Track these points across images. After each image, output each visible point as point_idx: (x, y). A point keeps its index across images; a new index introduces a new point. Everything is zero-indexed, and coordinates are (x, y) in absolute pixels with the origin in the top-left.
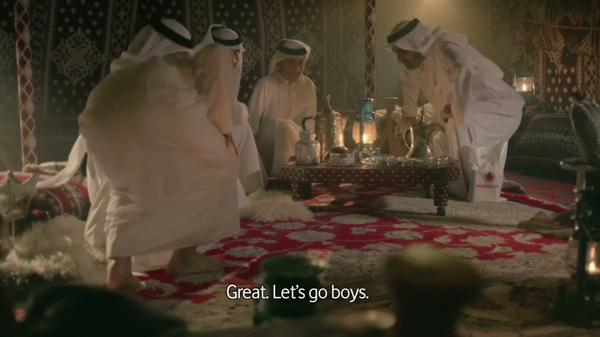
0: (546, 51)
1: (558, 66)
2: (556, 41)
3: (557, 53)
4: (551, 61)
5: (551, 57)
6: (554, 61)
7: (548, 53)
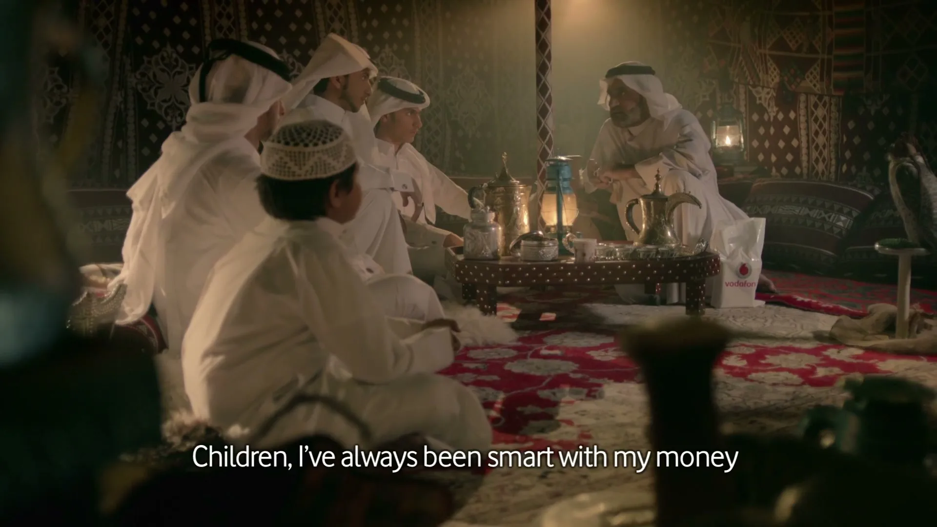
0: (750, 87)
1: (769, 110)
2: (767, 73)
3: (766, 90)
4: (758, 102)
5: (757, 96)
6: (763, 102)
7: (754, 91)
